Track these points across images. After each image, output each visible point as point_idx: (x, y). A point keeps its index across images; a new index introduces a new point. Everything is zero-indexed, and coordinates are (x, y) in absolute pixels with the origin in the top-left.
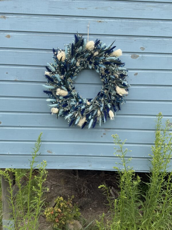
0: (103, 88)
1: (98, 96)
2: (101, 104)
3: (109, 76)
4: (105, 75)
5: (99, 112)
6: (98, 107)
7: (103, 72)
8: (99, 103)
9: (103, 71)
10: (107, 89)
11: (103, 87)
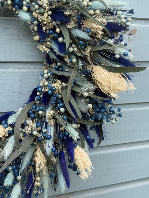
0: (46, 75)
1: (32, 103)
2: (44, 130)
3: (69, 30)
4: (54, 29)
5: (40, 159)
6: (35, 140)
7: (45, 18)
8: (37, 127)
9: (46, 15)
10: (64, 79)
11: (46, 71)
